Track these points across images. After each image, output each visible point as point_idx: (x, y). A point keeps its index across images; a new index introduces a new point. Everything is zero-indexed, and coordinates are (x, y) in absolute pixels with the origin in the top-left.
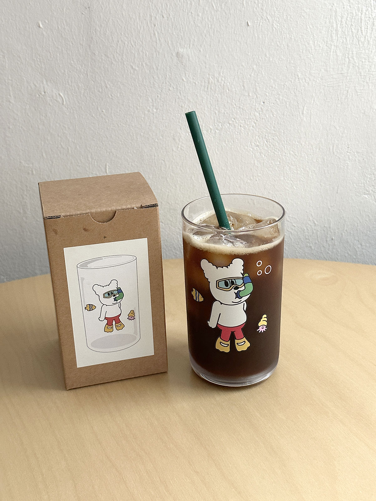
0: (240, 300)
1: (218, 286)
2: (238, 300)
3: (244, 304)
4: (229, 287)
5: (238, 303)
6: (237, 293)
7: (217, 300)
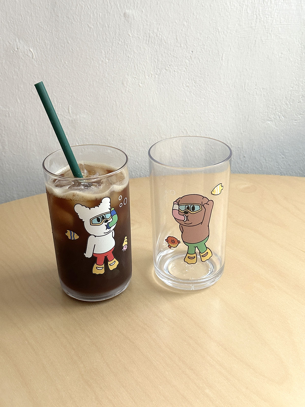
0: (110, 230)
1: (91, 223)
2: (108, 230)
3: (113, 232)
4: (101, 221)
5: (108, 233)
6: (107, 225)
7: (91, 235)
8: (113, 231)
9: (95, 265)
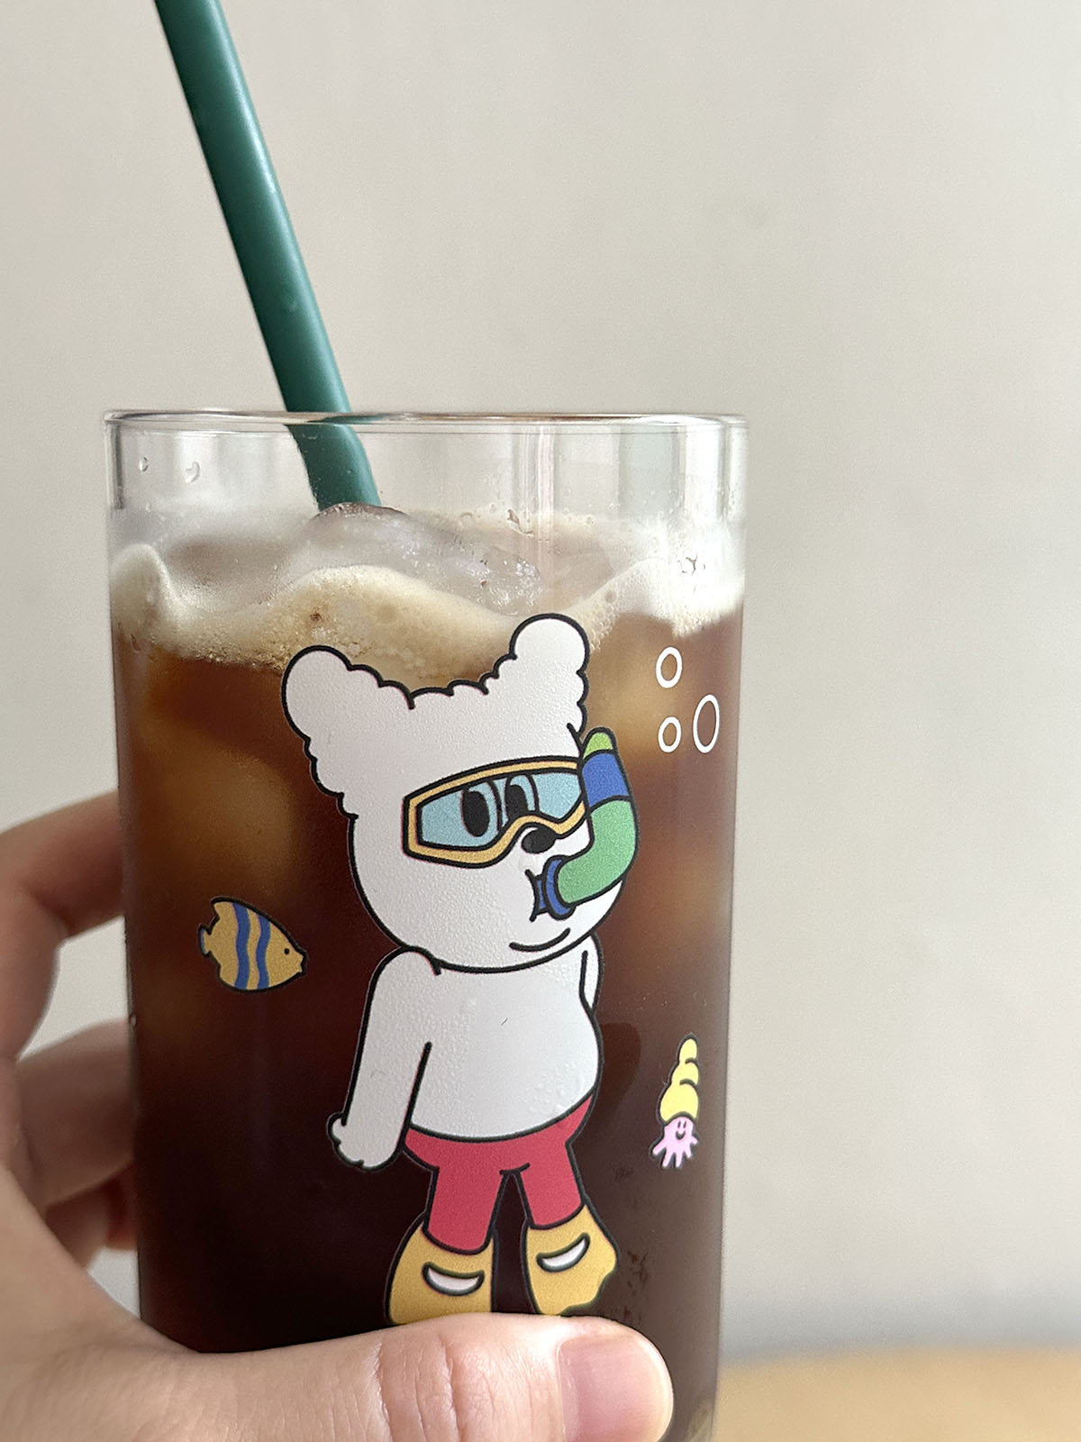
1: (416, 843)
2: (548, 927)
3: (585, 954)
6: (543, 876)
7: (406, 948)
8: (589, 944)
9: (417, 1250)
